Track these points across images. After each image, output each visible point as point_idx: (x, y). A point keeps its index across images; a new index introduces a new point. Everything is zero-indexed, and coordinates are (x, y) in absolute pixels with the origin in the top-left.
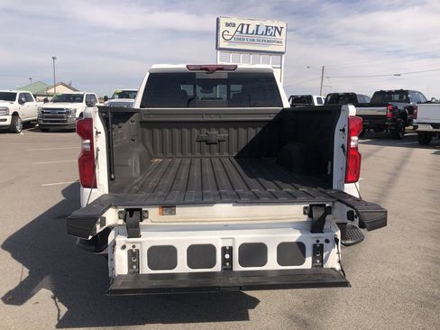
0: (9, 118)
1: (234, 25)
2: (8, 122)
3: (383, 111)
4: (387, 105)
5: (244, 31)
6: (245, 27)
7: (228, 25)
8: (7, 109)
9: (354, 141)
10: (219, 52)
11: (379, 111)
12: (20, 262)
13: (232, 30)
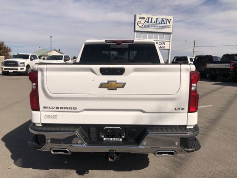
0: (25, 68)
1: (144, 18)
2: (24, 70)
3: (228, 66)
4: (230, 63)
5: (150, 21)
6: (150, 19)
7: (140, 18)
8: (24, 63)
9: (194, 86)
10: (135, 33)
11: (226, 66)
12: (8, 149)
13: (143, 21)
